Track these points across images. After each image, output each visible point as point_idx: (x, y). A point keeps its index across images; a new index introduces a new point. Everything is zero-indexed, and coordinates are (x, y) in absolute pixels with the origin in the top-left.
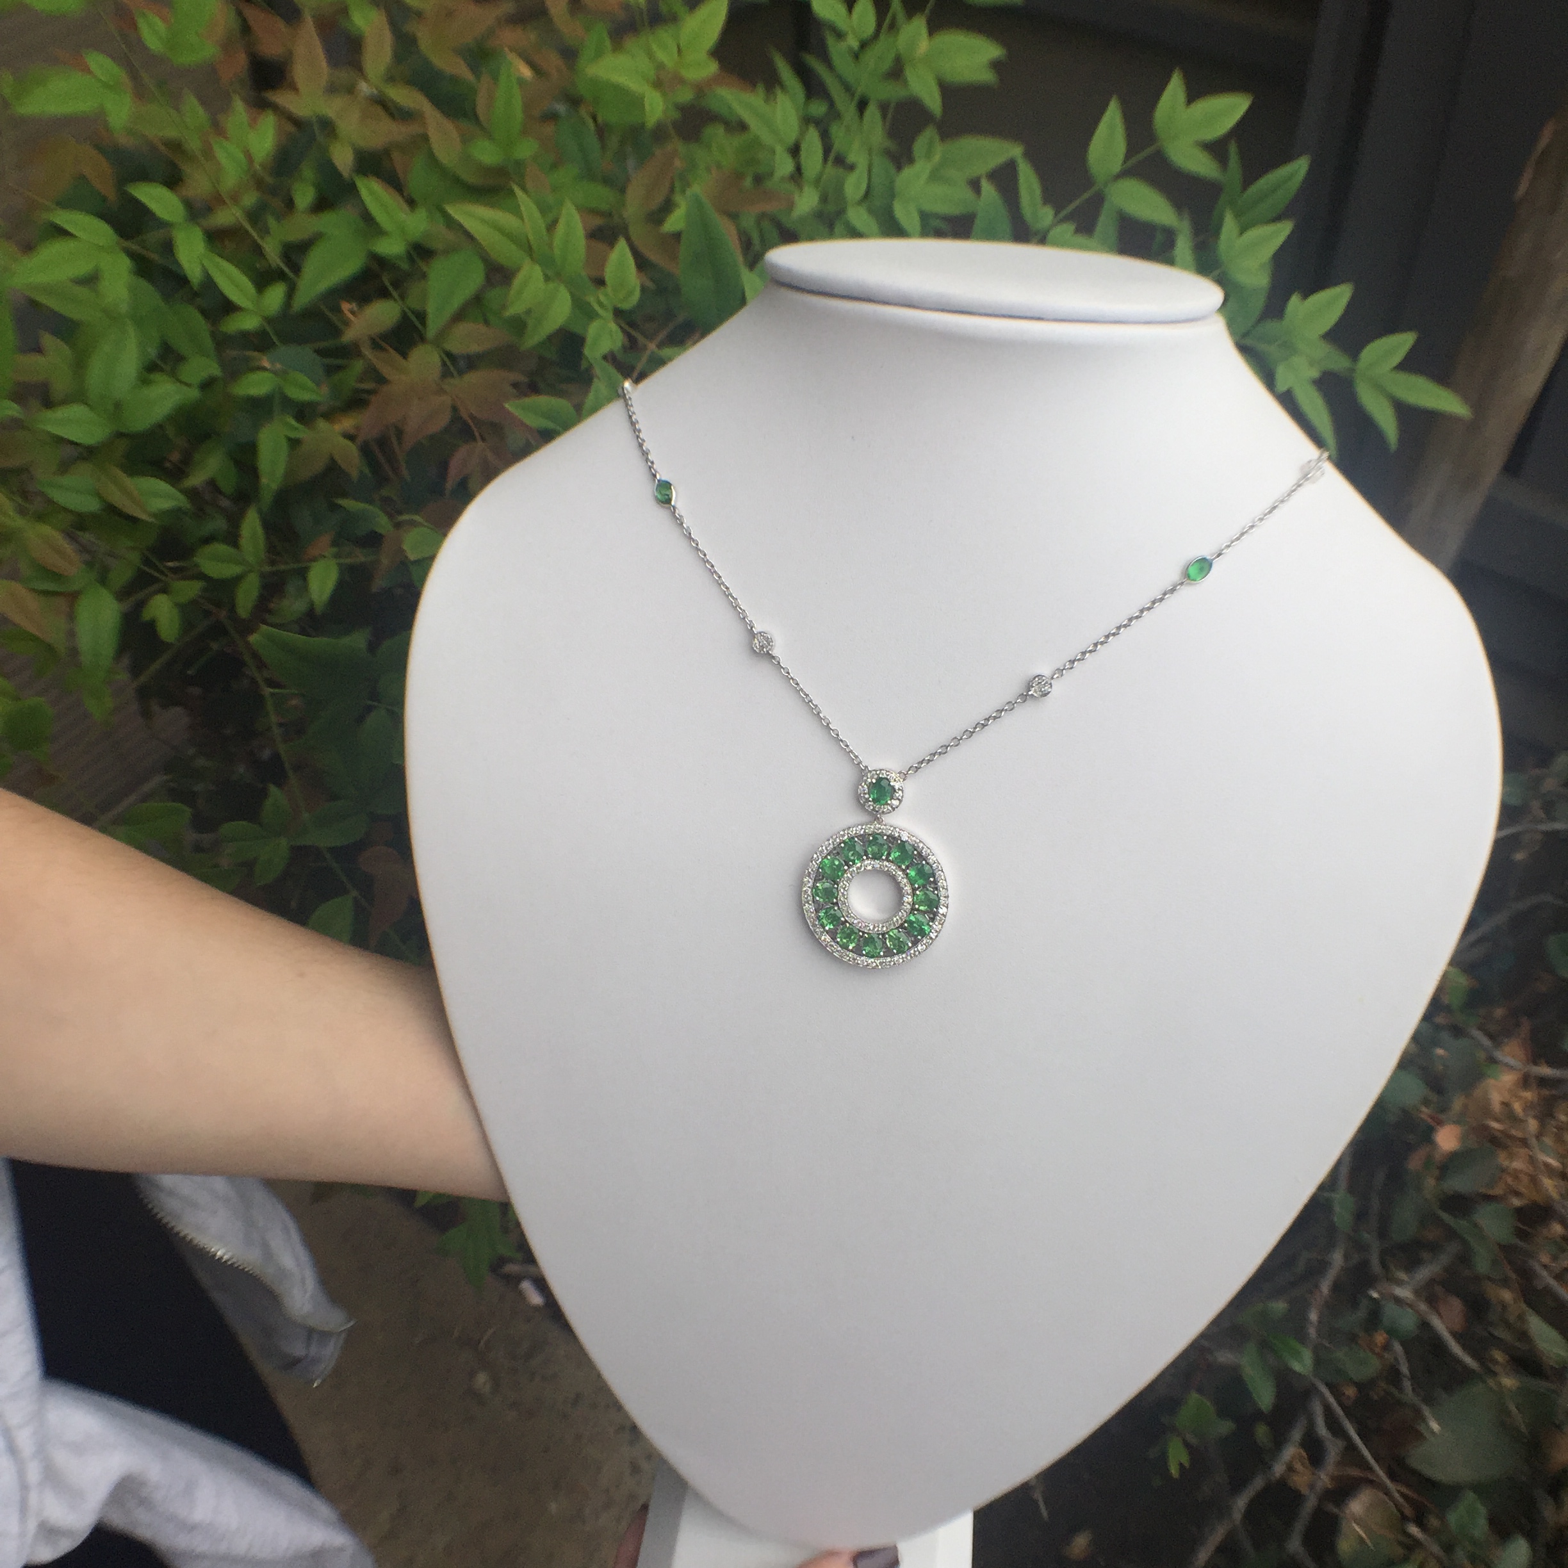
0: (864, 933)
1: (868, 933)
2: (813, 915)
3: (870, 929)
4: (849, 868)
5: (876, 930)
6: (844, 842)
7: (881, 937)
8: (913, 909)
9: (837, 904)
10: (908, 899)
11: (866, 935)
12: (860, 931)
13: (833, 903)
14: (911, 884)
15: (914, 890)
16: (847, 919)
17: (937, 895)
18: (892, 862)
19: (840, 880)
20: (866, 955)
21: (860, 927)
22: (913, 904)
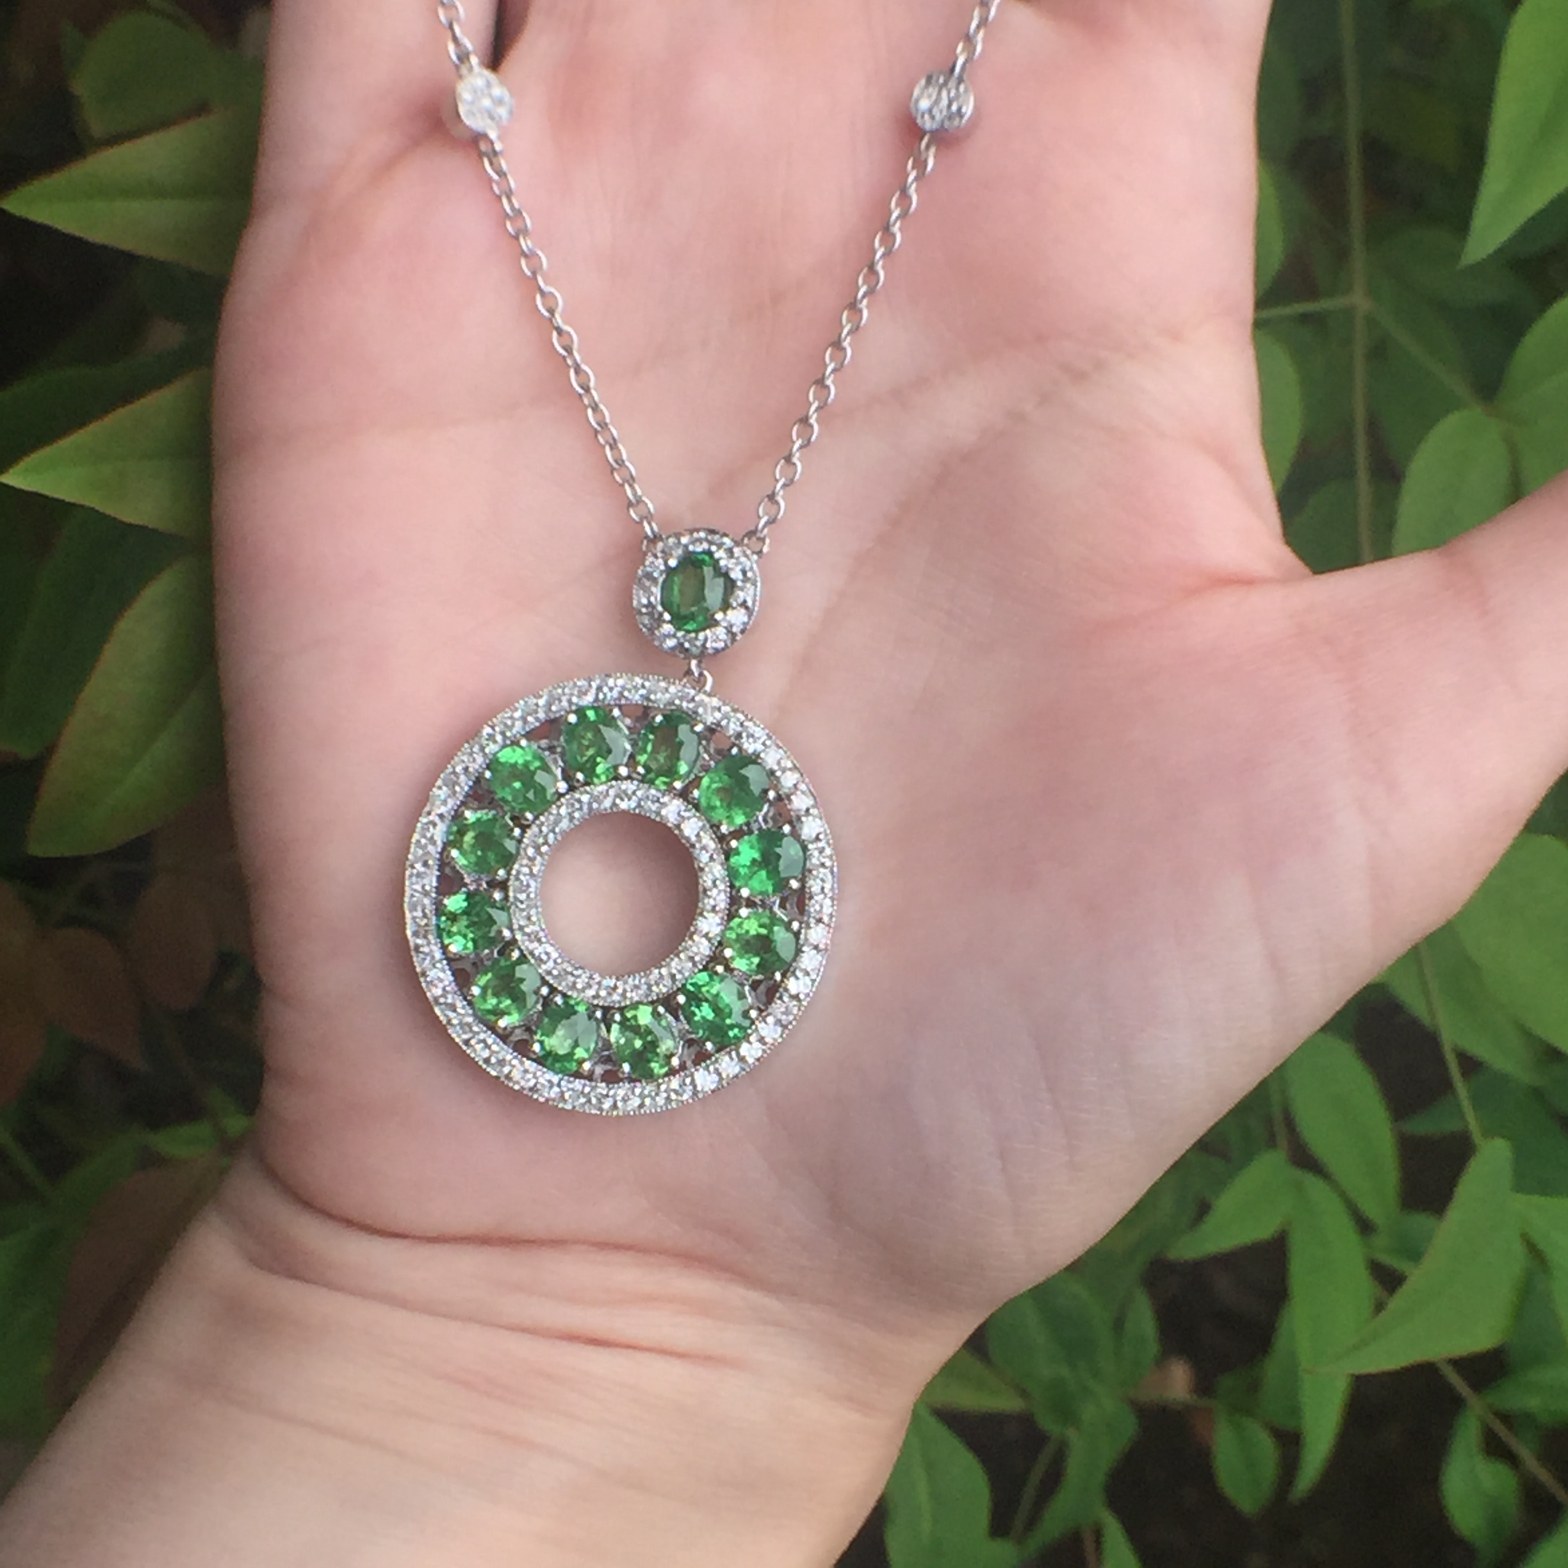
0: (553, 990)
1: (564, 996)
2: (426, 901)
3: (573, 986)
4: (572, 789)
5: (591, 993)
6: (580, 712)
7: (599, 1014)
8: (716, 957)
9: (503, 886)
10: (710, 924)
11: (559, 1000)
12: (545, 982)
13: (493, 884)
14: (732, 886)
15: (735, 900)
16: (518, 937)
17: (797, 935)
18: (697, 807)
19: (536, 818)
20: (540, 1061)
21: (549, 973)
22: (720, 943)
